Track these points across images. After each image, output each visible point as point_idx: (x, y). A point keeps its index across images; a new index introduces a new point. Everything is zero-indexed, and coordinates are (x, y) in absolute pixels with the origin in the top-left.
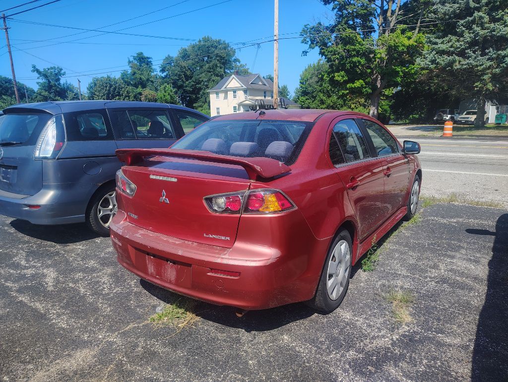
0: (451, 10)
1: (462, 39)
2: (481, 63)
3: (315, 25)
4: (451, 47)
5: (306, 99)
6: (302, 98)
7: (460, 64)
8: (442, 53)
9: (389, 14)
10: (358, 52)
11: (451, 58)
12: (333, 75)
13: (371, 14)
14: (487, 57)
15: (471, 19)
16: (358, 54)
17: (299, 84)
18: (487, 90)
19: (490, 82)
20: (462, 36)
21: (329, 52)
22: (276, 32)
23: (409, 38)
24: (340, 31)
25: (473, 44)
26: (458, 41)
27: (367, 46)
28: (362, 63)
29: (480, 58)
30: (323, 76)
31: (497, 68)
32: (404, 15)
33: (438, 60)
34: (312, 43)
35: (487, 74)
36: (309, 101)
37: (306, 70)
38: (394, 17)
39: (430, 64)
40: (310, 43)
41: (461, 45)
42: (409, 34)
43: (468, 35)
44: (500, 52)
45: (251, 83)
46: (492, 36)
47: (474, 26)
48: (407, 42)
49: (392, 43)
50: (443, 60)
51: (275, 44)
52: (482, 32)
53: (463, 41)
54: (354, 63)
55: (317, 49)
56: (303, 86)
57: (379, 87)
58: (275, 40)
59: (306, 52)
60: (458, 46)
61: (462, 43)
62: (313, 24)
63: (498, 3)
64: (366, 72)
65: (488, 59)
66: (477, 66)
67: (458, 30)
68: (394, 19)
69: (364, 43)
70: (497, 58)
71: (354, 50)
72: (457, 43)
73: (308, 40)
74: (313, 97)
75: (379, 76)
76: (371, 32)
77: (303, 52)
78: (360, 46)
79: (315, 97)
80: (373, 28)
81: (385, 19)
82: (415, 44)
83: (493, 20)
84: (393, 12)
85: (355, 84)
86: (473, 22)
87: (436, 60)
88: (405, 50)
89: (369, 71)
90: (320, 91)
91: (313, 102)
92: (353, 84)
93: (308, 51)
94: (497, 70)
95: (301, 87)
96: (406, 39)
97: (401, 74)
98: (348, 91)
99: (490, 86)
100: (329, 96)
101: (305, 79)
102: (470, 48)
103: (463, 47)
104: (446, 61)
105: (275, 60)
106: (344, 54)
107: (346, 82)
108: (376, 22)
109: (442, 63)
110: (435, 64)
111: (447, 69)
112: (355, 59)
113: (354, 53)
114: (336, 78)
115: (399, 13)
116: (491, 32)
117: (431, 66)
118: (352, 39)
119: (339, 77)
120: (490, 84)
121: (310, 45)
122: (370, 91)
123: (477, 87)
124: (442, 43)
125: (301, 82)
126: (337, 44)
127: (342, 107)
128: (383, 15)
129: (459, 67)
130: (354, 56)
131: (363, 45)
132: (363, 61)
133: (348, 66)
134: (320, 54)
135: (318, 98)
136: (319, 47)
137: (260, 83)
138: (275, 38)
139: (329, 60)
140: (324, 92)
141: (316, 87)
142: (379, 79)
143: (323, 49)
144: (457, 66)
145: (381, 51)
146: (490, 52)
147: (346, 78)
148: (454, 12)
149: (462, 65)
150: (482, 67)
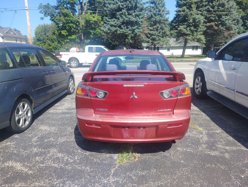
0: (114, 7)
1: (119, 20)
2: (127, 32)
3: (46, 4)
4: (115, 23)
5: (40, 43)
6: (38, 42)
7: (120, 31)
8: (112, 26)
9: (83, 4)
10: (71, 21)
11: (116, 28)
12: (60, 31)
13: (75, 3)
14: (129, 29)
15: (121, 12)
16: (72, 22)
17: (35, 35)
18: (130, 43)
19: (131, 39)
20: (119, 19)
21: (56, 19)
22: (26, 5)
23: (94, 17)
24: (61, 10)
25: (123, 23)
26: (117, 21)
27: (76, 19)
28: (74, 27)
29: (126, 29)
30: (55, 32)
31: (132, 34)
32: (90, 6)
33: (111, 29)
34: (45, 14)
35: (129, 36)
36: (42, 44)
37: (37, 27)
38: (86, 6)
39: (108, 30)
40: (44, 13)
41: (119, 23)
42: (93, 15)
43: (121, 19)
44: (133, 28)
45: (6, 33)
46: (130, 21)
47: (123, 16)
48: (94, 19)
49: (88, 19)
50: (113, 29)
51: (27, 12)
52: (126, 19)
53: (119, 21)
54: (70, 27)
55: (49, 17)
56: (38, 36)
57: (83, 39)
58: (27, 10)
59: (43, 18)
60: (118, 23)
61: (119, 22)
62: (45, 4)
63: (130, 8)
64: (76, 31)
65: (129, 30)
66: (126, 33)
67: (117, 17)
68: (86, 7)
69: (74, 17)
70: (132, 30)
71: (70, 20)
72: (117, 22)
73: (43, 12)
74: (44, 42)
75: (82, 34)
76: (75, 12)
77: (41, 18)
78: (72, 18)
79: (45, 42)
80: (76, 10)
81: (82, 7)
82: (97, 20)
83: (129, 14)
84: (85, 4)
85: (72, 37)
86: (122, 14)
87: (110, 29)
88: (93, 22)
89: (77, 31)
90: (48, 39)
91: (44, 45)
92: (71, 37)
93: (44, 17)
94: (132, 35)
95: (36, 37)
96: (93, 17)
97: (92, 34)
98: (69, 40)
99: (131, 41)
100: (53, 42)
101: (38, 32)
102: (122, 25)
103: (120, 24)
104: (115, 30)
105: (28, 21)
106: (65, 22)
107: (67, 36)
108: (77, 8)
109: (113, 30)
110: (110, 30)
111: (115, 33)
112: (71, 25)
113: (70, 21)
114: (62, 33)
115: (88, 5)
116: (129, 19)
117: (108, 31)
118: (68, 14)
119: (64, 32)
120: (131, 40)
121: (44, 15)
122: (79, 41)
123: (126, 41)
124: (111, 21)
125: (35, 34)
126: (60, 16)
127: (60, 48)
128: (80, 4)
129: (119, 32)
130: (70, 23)
131: (73, 18)
132: (74, 26)
133: (67, 28)
134: (50, 20)
135: (47, 43)
136: (50, 16)
137: (12, 33)
138: (26, 8)
139: (57, 24)
140: (50, 40)
141: (45, 37)
142: (82, 35)
143: (53, 18)
144: (118, 32)
145: (82, 22)
146: (129, 27)
147: (67, 34)
148: (114, 8)
149: (121, 32)
150: (128, 33)
